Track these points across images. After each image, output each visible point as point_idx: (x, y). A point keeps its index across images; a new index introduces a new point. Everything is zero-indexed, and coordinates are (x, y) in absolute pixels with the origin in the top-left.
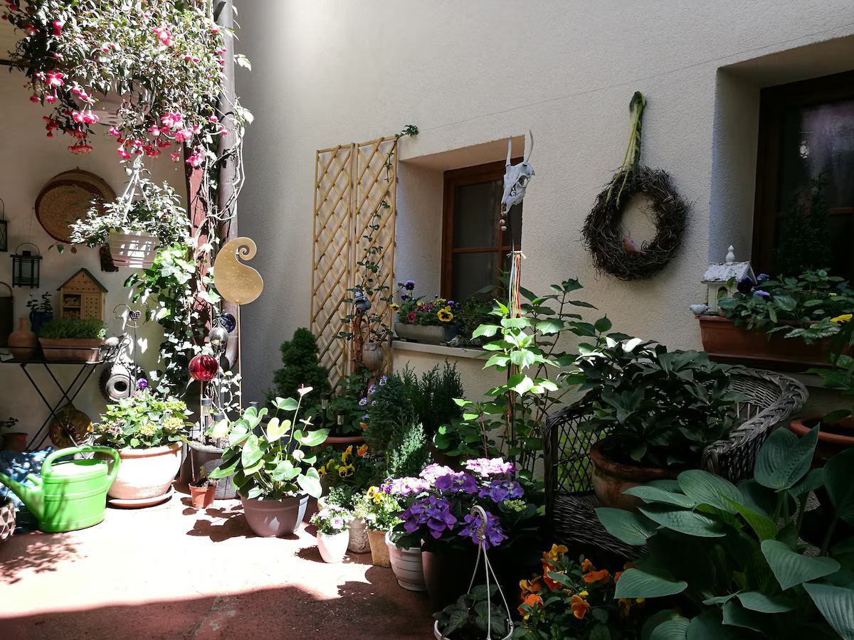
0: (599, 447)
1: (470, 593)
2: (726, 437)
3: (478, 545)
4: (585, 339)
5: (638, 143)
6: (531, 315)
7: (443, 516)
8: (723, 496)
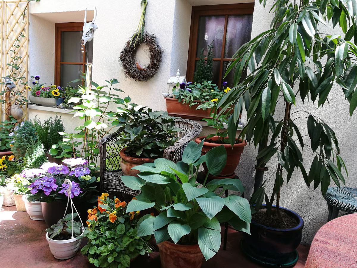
0: (124, 151)
1: (65, 218)
2: (173, 145)
3: (68, 196)
4: (120, 105)
5: (144, 21)
6: (96, 94)
7: (51, 185)
8: (171, 168)
